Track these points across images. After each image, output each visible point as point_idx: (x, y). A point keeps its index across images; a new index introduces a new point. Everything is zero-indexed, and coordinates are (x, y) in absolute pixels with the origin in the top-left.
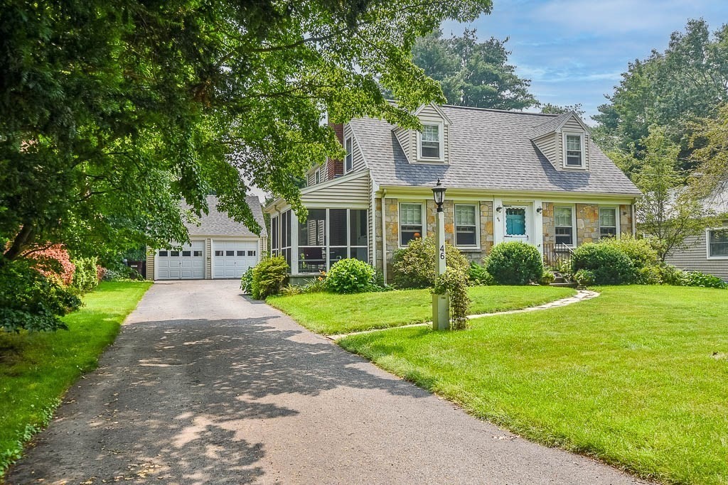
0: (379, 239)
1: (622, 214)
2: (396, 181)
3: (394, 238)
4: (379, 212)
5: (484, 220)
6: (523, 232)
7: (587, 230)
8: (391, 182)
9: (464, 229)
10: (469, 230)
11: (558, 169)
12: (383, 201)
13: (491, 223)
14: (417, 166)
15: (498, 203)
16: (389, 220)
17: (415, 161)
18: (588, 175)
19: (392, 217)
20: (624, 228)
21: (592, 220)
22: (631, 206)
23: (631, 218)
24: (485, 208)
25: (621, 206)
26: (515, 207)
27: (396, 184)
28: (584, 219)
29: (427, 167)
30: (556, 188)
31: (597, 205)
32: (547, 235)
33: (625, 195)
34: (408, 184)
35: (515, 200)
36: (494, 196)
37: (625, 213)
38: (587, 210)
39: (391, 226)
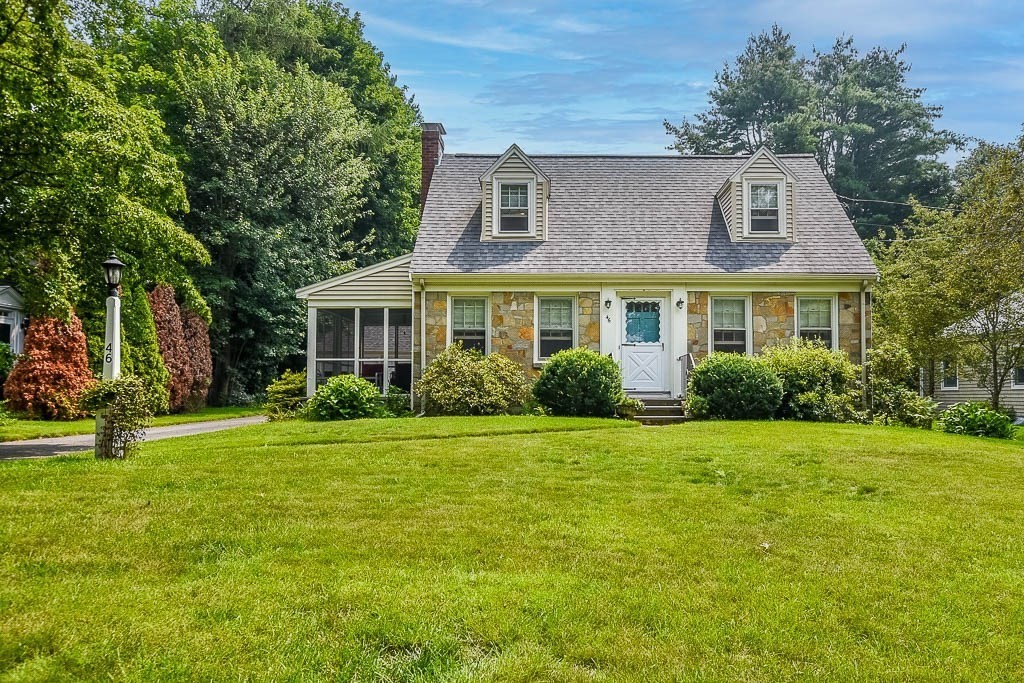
0: (417, 348)
1: (842, 306)
2: (443, 267)
3: (439, 347)
4: (418, 311)
5: (586, 320)
6: (657, 338)
7: (772, 334)
8: (434, 269)
9: (556, 333)
10: (564, 336)
11: (734, 238)
12: (423, 295)
13: (594, 326)
14: (489, 244)
15: (608, 294)
16: (431, 321)
17: (490, 238)
18: (787, 246)
19: (438, 318)
20: (847, 331)
21: (782, 318)
22: (859, 294)
23: (860, 314)
24: (588, 303)
25: (842, 295)
26: (643, 300)
27: (440, 270)
28: (765, 316)
29: (505, 245)
30: (711, 268)
31: (792, 294)
32: (695, 342)
33: (845, 276)
34: (458, 270)
35: (640, 289)
36: (601, 284)
37: (847, 307)
38: (772, 303)
39: (436, 331)
